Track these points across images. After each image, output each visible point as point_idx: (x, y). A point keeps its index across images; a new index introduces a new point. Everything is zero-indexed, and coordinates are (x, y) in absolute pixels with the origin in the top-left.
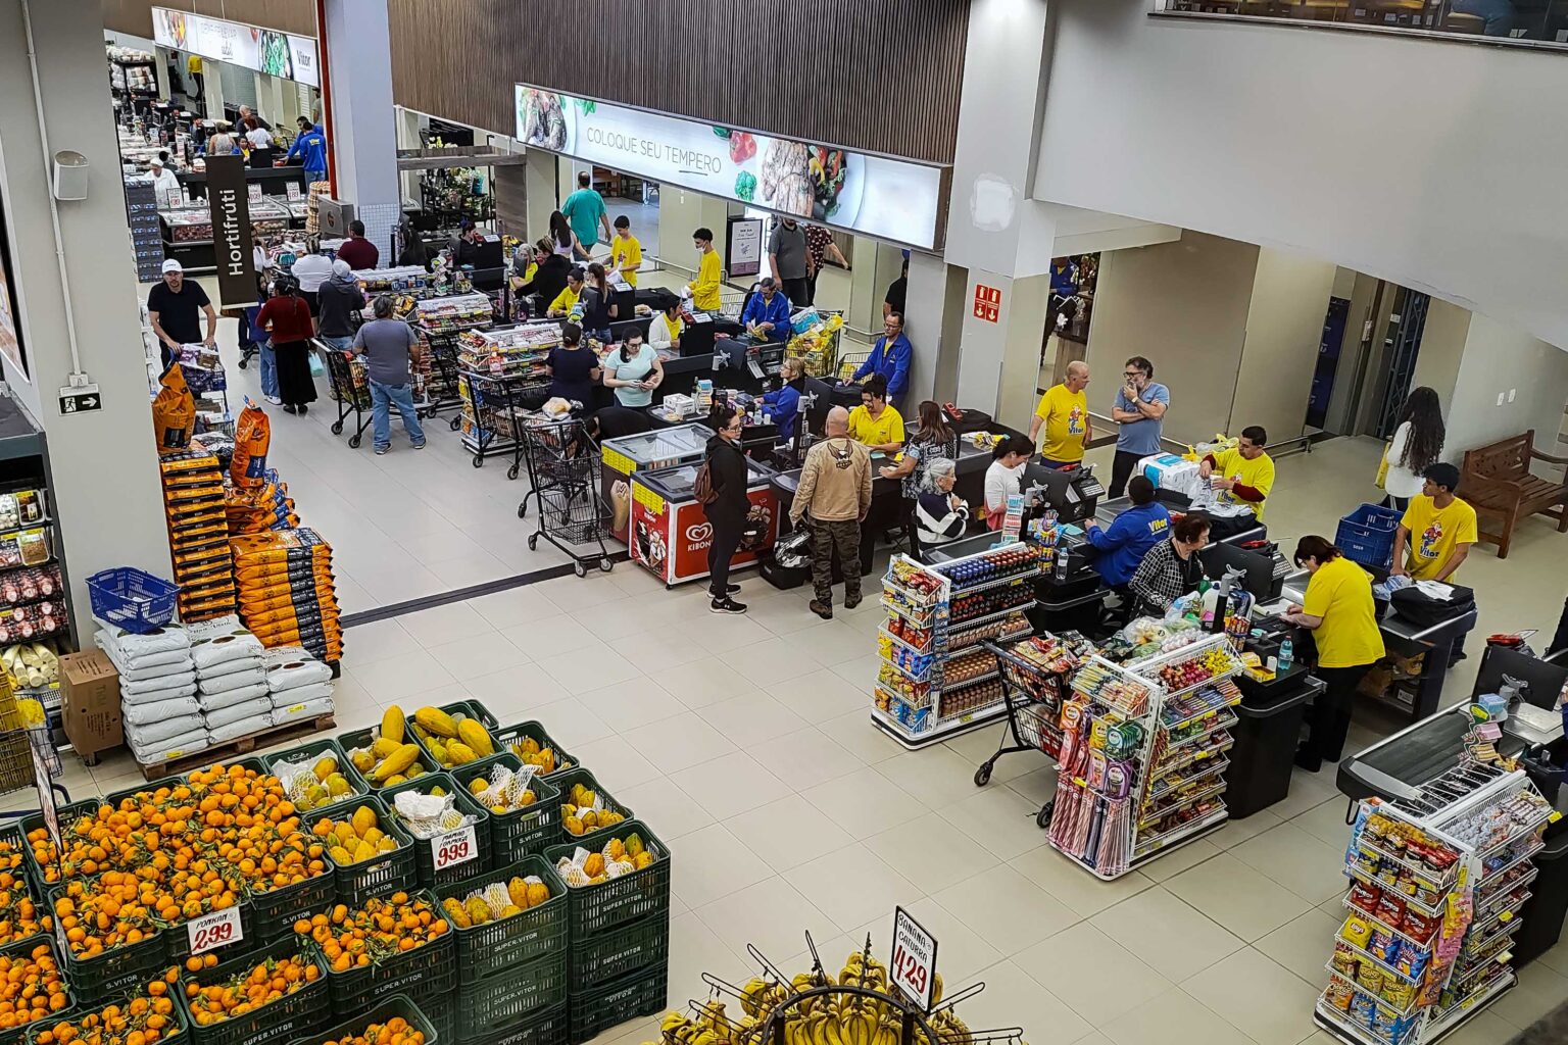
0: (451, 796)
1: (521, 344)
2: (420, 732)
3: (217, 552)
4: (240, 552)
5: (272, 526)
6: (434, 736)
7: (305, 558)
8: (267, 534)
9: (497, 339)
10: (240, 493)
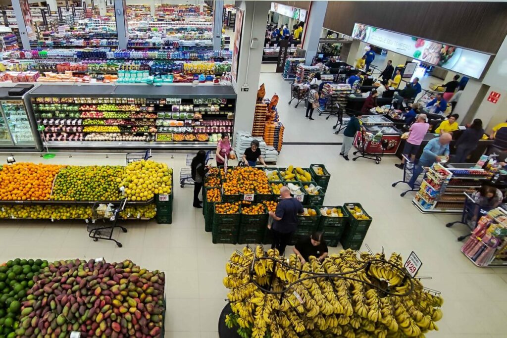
0: (300, 187)
1: (339, 88)
2: (296, 172)
3: (262, 124)
4: (266, 125)
5: (273, 121)
6: (299, 173)
7: (278, 129)
8: (272, 122)
9: (333, 86)
10: (269, 112)
